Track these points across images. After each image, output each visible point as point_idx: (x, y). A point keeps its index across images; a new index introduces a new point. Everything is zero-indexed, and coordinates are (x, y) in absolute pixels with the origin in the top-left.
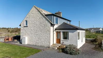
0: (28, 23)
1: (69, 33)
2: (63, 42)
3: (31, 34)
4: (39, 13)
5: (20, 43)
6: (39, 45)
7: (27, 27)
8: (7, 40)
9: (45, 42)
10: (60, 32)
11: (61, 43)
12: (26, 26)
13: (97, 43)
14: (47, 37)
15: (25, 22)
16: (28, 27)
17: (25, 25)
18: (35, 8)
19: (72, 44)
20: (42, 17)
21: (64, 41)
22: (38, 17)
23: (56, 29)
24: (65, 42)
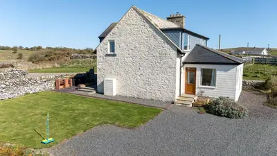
0: (116, 46)
1: (218, 73)
2: (202, 92)
3: (127, 72)
4: (146, 25)
5: (97, 92)
6: (148, 98)
7: (115, 55)
8: (61, 85)
9: (163, 92)
10: (195, 70)
11: (196, 93)
12: (112, 53)
13: (270, 91)
14: (166, 81)
15: (109, 44)
16: (117, 57)
17: (109, 53)
18: (137, 11)
19: (226, 96)
20: (155, 33)
21: (203, 90)
22: (144, 35)
23: (184, 63)
24: (206, 91)
